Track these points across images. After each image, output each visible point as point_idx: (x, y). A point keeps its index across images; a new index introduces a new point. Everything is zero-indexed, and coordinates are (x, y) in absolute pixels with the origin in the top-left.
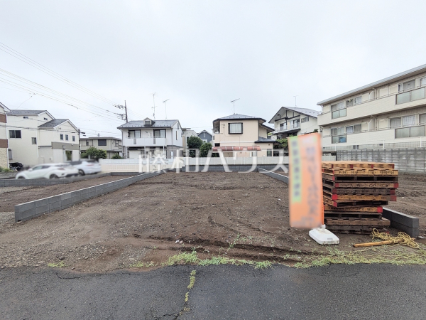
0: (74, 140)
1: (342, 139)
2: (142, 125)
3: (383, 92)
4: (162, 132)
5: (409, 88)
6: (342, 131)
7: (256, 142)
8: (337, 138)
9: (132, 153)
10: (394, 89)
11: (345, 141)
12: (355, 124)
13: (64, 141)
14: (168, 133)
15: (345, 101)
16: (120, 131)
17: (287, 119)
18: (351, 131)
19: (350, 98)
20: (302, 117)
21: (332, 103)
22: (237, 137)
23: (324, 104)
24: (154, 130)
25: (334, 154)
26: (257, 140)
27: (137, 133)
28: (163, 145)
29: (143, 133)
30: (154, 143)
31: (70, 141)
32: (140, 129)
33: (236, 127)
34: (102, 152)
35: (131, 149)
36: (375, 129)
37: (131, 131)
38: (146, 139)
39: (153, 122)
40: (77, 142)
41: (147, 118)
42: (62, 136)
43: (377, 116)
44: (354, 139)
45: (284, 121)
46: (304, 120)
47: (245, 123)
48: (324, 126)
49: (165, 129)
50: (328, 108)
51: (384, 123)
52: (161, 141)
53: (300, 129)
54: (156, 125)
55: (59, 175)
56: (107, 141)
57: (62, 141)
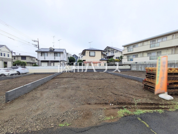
0: (8, 56)
1: (132, 60)
2: (48, 50)
3: (145, 43)
4: (58, 54)
5: (154, 43)
6: (131, 57)
7: (100, 60)
8: (130, 59)
9: (43, 64)
10: (149, 42)
11: (133, 60)
12: (136, 54)
13: (3, 57)
14: (61, 55)
15: (132, 46)
16: (37, 53)
17: (109, 51)
18: (135, 57)
19: (134, 45)
20: (115, 51)
21: (127, 46)
22: (93, 57)
23: (125, 46)
24: (54, 53)
25: (130, 65)
26: (101, 59)
27: (46, 54)
28: (59, 60)
29: (49, 54)
30: (55, 59)
31: (6, 57)
32: (47, 52)
33: (92, 54)
34: (24, 63)
35: (42, 61)
36: (143, 56)
37: (42, 53)
38: (50, 57)
39: (54, 49)
40: (10, 57)
41: (51, 47)
42: (1, 54)
43: (144, 52)
44: (136, 60)
45: (108, 52)
46: (116, 52)
47: (96, 52)
48: (125, 55)
49: (60, 53)
50: (126, 48)
51: (146, 54)
52: (57, 58)
53: (114, 56)
54: (55, 51)
55: (6, 75)
56: (27, 58)
57: (1, 57)
